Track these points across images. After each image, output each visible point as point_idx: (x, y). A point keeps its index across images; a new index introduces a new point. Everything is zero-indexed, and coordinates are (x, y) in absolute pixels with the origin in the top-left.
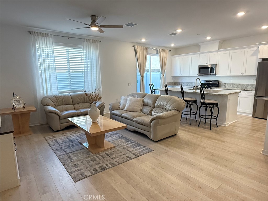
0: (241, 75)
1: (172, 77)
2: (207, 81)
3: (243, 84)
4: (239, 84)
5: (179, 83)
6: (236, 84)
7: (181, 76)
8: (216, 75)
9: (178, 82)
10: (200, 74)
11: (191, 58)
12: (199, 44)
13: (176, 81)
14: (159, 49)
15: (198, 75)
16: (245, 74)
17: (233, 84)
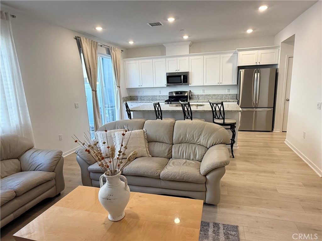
0: (218, 84)
1: (126, 88)
2: (177, 93)
3: (218, 95)
4: (213, 95)
5: (137, 96)
6: (210, 95)
7: (141, 87)
8: (190, 85)
9: (135, 96)
10: (169, 84)
11: (154, 63)
12: (164, 45)
13: (132, 94)
14: (111, 47)
15: (166, 86)
16: (222, 83)
17: (207, 95)
